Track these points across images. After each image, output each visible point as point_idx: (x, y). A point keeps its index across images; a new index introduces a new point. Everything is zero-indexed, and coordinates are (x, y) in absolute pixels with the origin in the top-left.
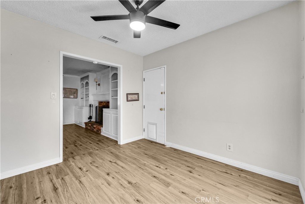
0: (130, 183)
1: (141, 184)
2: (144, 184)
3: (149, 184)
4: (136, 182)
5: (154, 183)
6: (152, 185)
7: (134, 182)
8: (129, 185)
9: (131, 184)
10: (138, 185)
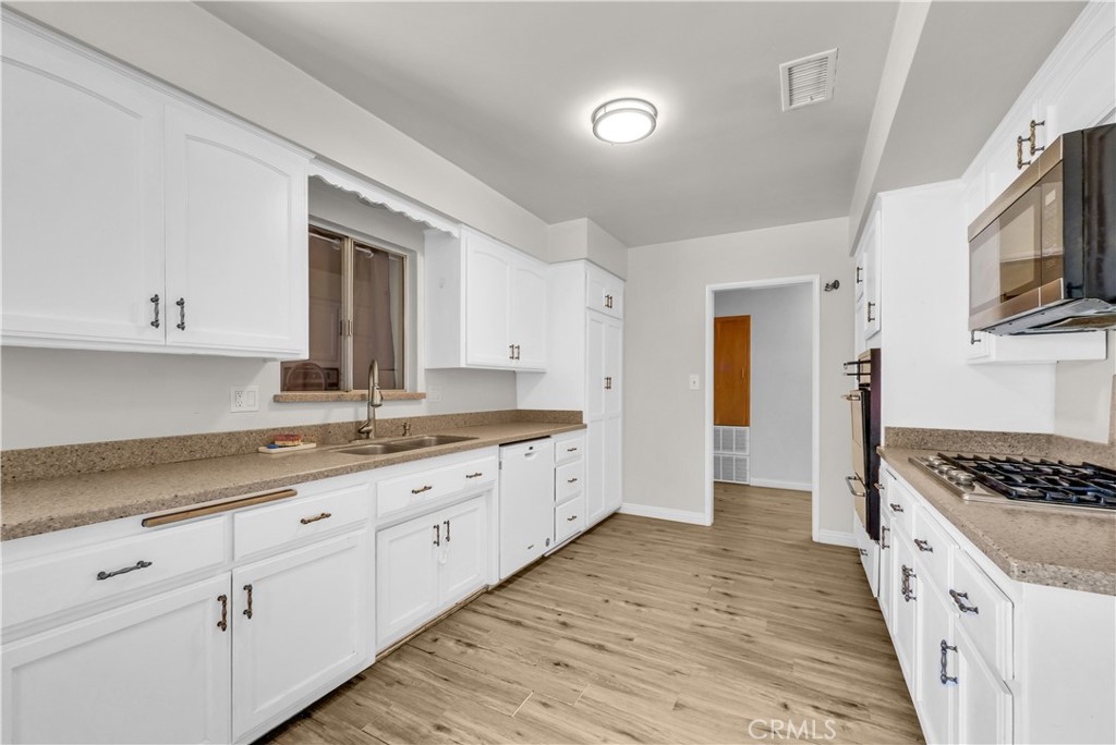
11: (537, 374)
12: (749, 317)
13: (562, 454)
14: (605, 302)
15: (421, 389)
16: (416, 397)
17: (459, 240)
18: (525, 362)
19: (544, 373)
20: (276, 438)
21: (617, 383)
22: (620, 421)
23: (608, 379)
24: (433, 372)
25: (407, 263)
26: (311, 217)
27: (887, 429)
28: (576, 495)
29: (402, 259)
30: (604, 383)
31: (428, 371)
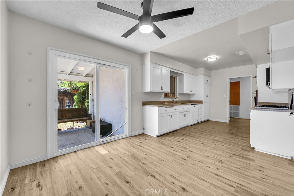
0: (154, 176)
1: (142, 175)
2: (140, 175)
3: (135, 174)
4: (147, 176)
5: (130, 175)
6: (133, 174)
7: (149, 177)
8: (153, 174)
9: (151, 175)
10: (145, 174)
11: (194, 94)
12: (240, 82)
13: (199, 107)
14: (206, 81)
15: (177, 97)
16: (177, 98)
17: (184, 75)
18: (193, 92)
19: (195, 94)
20: (164, 102)
21: (209, 96)
22: (209, 103)
23: (207, 95)
24: (179, 94)
25: (175, 78)
26: (171, 75)
27: (259, 102)
28: (202, 115)
29: (175, 77)
30: (206, 96)
31: (178, 94)
